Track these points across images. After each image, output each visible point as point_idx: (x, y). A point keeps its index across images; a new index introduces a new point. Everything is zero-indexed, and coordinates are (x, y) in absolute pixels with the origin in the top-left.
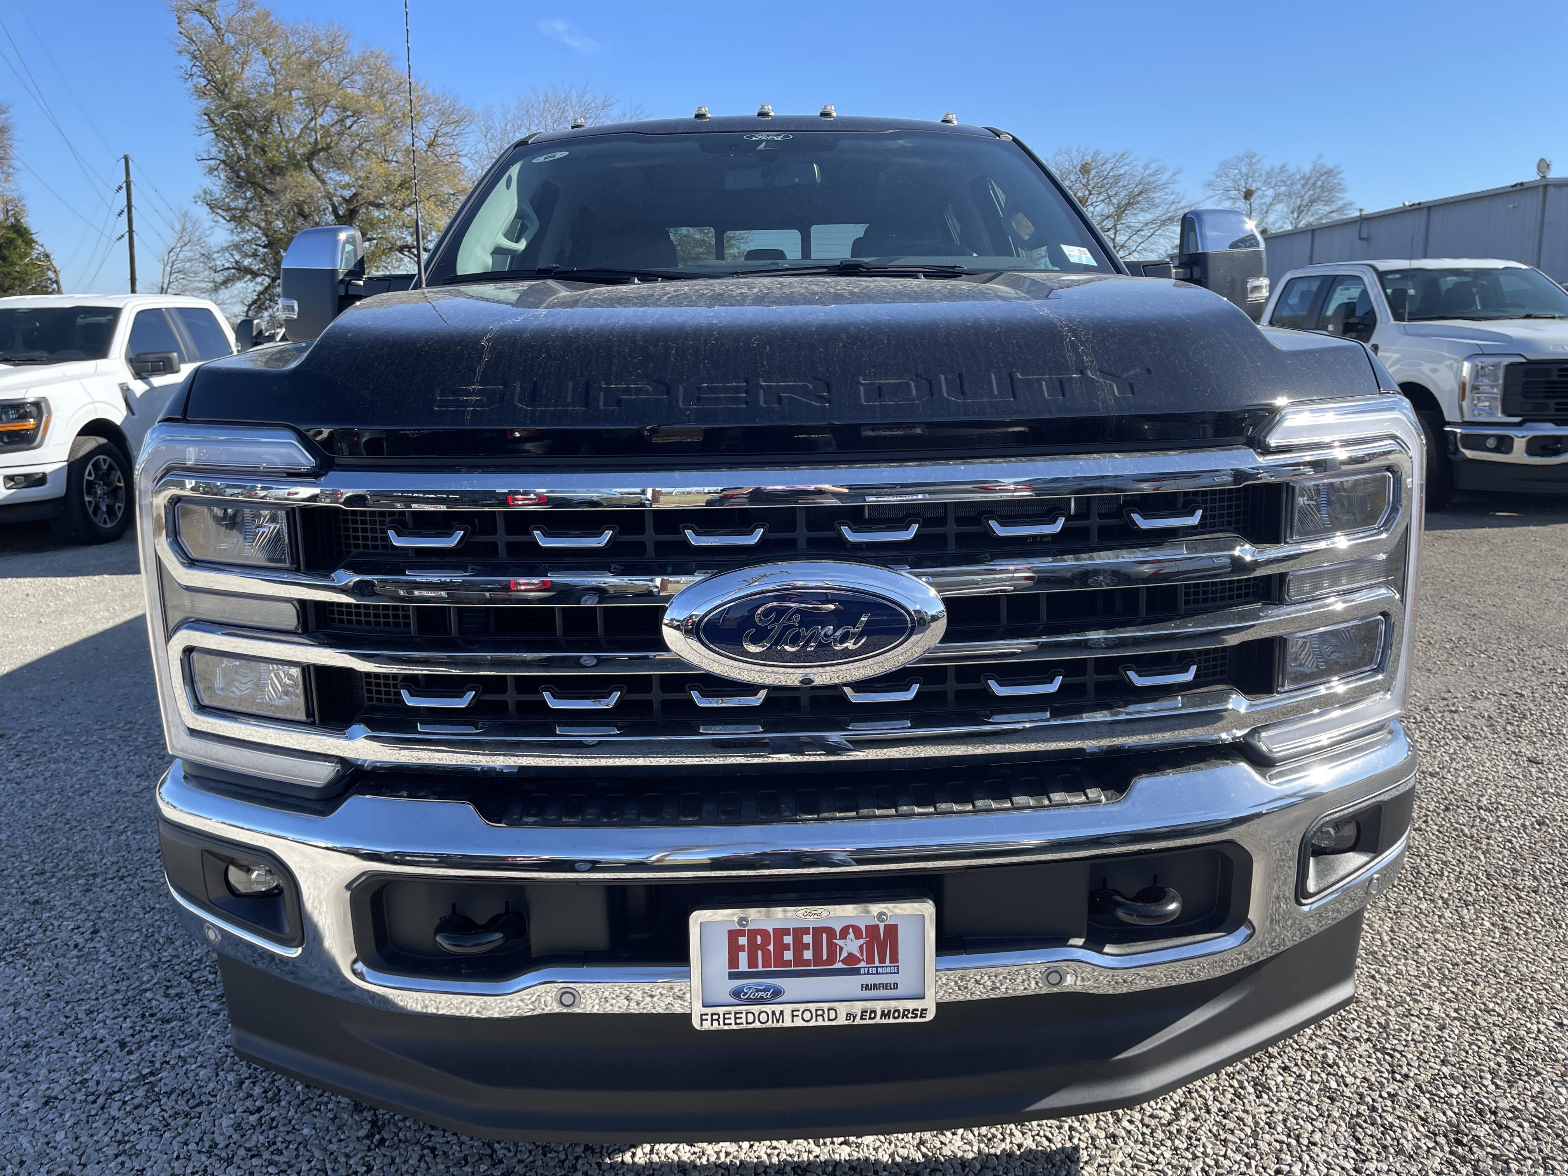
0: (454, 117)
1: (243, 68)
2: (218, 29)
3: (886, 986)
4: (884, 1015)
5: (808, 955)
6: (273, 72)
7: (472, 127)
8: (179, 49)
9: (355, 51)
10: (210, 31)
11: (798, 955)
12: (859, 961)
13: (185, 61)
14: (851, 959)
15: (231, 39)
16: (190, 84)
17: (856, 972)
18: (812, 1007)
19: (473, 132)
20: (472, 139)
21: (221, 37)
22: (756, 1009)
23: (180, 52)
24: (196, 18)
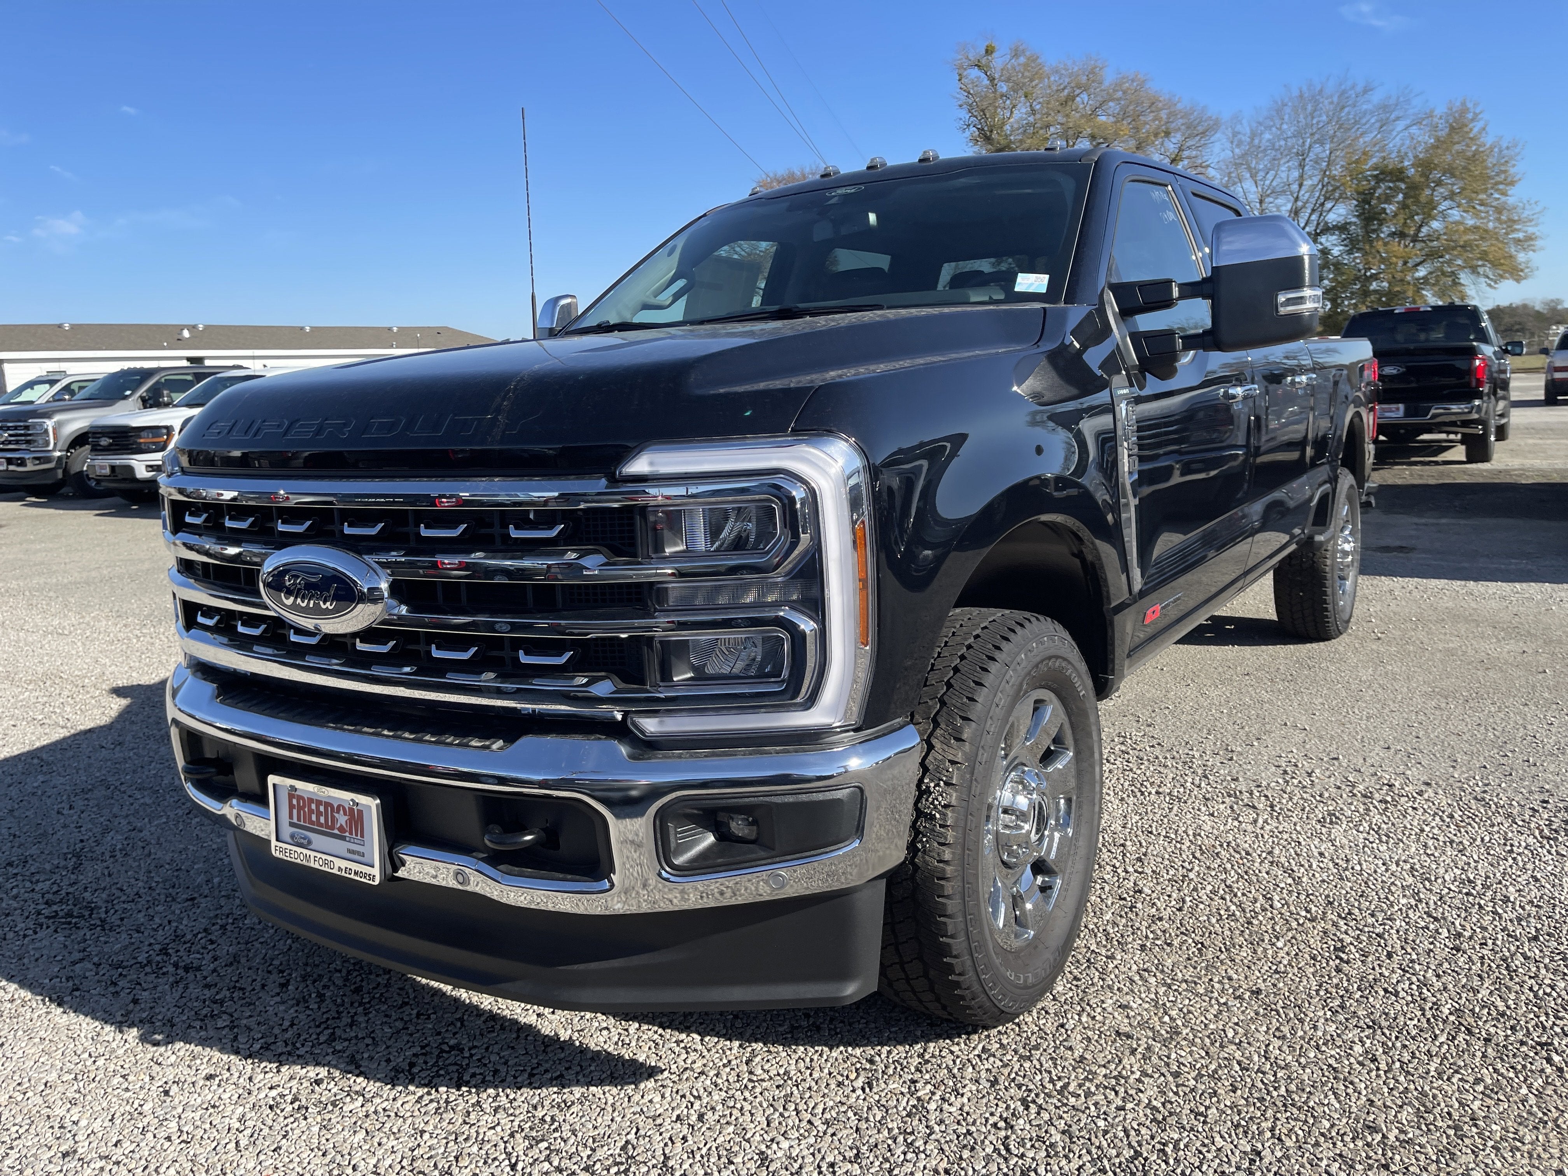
0: (1200, 129)
1: (1012, 112)
2: (992, 79)
3: (358, 853)
4: (356, 873)
5: (322, 820)
6: (1033, 112)
7: (1218, 135)
8: (960, 103)
9: (1109, 78)
10: (986, 82)
11: (318, 818)
12: (345, 832)
13: (964, 114)
14: (341, 829)
15: (1003, 88)
16: (967, 133)
17: (343, 838)
18: (324, 857)
19: (1219, 140)
20: (1217, 148)
21: (994, 85)
22: (299, 850)
23: (960, 106)
24: (975, 73)
